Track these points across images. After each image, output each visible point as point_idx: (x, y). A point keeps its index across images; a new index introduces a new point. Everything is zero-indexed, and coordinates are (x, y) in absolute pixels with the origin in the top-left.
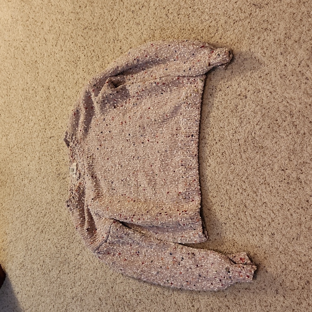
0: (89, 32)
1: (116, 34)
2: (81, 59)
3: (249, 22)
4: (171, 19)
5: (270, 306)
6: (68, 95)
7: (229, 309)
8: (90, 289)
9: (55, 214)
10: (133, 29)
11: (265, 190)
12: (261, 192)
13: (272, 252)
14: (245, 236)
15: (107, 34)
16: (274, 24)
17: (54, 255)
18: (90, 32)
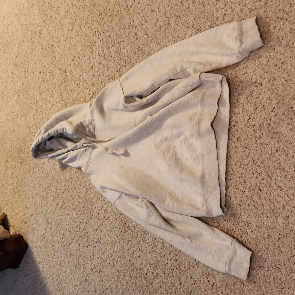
0: (104, 18)
1: (131, 20)
2: (97, 44)
3: (265, 12)
4: (186, 7)
5: (285, 284)
6: (85, 78)
7: (244, 285)
8: (109, 261)
9: (74, 191)
10: (148, 15)
11: (279, 175)
12: (276, 176)
13: (286, 234)
14: (259, 218)
15: (122, 20)
16: (291, 14)
17: (73, 229)
18: (106, 18)
